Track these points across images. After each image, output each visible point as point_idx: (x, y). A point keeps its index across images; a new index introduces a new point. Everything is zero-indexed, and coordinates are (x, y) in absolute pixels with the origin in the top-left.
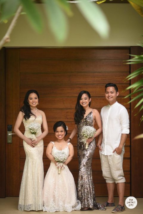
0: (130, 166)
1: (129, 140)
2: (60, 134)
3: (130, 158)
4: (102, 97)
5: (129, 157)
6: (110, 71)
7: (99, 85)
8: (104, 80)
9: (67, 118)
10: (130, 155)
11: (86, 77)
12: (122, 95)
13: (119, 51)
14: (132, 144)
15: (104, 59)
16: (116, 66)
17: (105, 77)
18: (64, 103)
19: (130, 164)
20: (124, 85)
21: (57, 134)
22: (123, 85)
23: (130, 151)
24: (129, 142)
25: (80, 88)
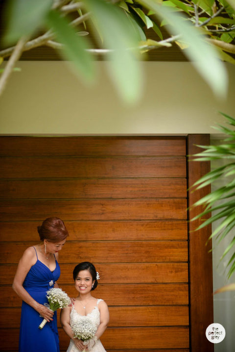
0: (188, 340)
1: (188, 294)
2: (83, 283)
3: (190, 326)
4: (140, 220)
5: (188, 324)
6: (153, 176)
7: (134, 200)
8: (142, 191)
9: (81, 257)
10: (188, 321)
11: (113, 187)
12: (173, 217)
13: (169, 142)
14: (192, 301)
15: (143, 156)
16: (163, 167)
17: (145, 187)
18: (74, 231)
19: (188, 336)
20: (178, 200)
21: (78, 283)
22: (175, 200)
23: (188, 314)
24: (188, 298)
25: (102, 205)
